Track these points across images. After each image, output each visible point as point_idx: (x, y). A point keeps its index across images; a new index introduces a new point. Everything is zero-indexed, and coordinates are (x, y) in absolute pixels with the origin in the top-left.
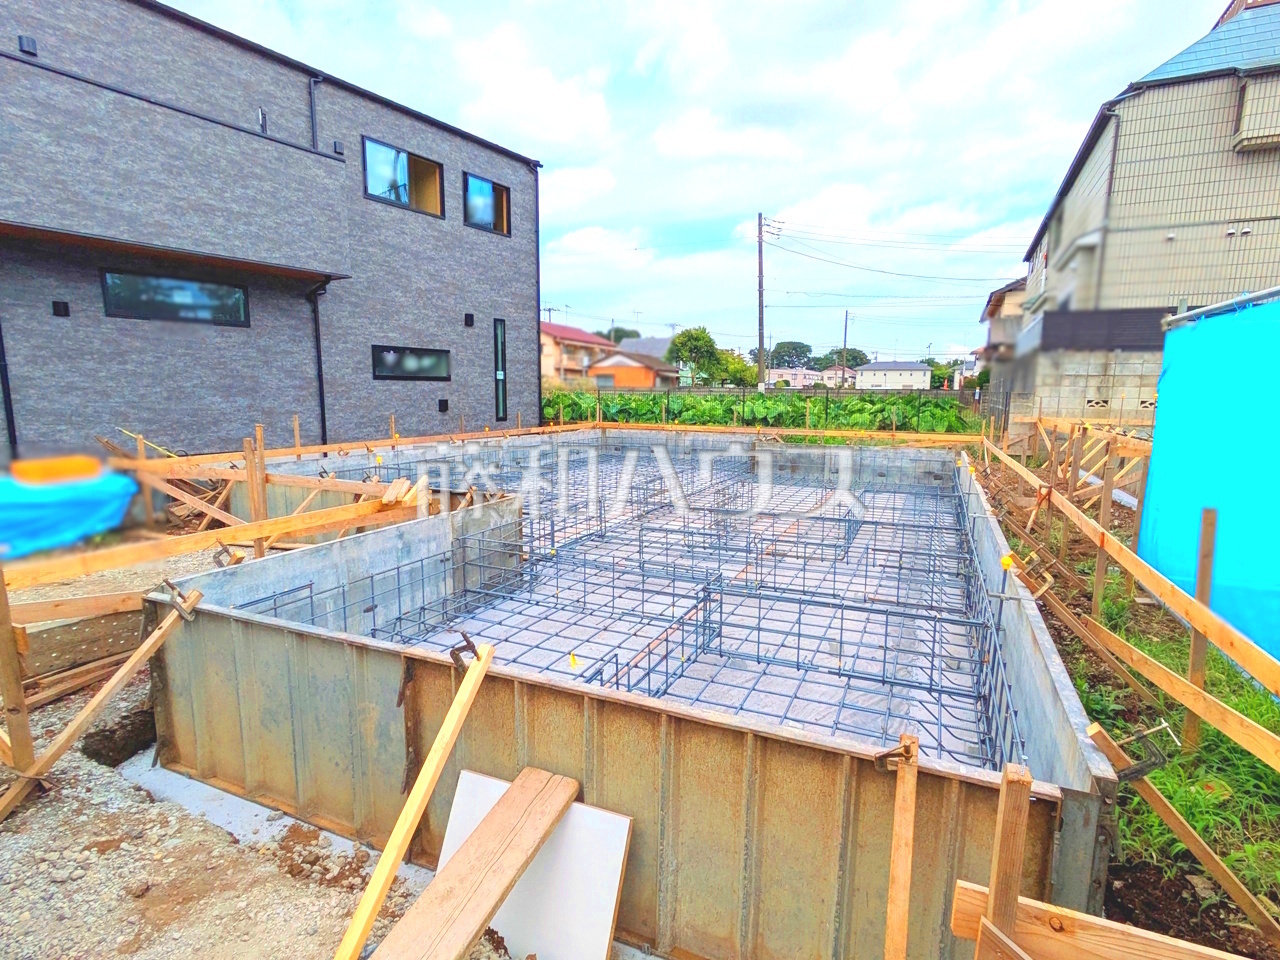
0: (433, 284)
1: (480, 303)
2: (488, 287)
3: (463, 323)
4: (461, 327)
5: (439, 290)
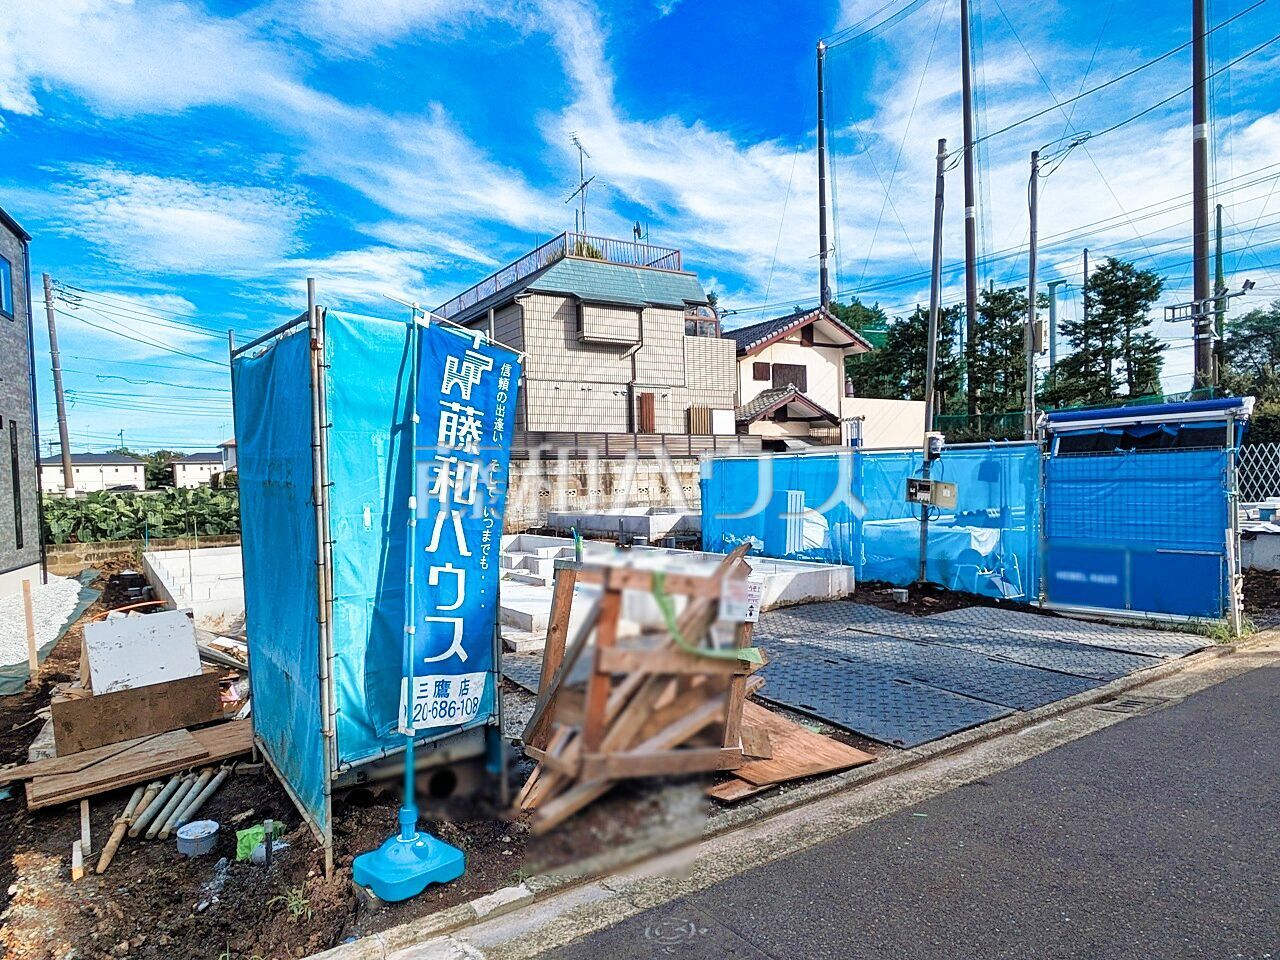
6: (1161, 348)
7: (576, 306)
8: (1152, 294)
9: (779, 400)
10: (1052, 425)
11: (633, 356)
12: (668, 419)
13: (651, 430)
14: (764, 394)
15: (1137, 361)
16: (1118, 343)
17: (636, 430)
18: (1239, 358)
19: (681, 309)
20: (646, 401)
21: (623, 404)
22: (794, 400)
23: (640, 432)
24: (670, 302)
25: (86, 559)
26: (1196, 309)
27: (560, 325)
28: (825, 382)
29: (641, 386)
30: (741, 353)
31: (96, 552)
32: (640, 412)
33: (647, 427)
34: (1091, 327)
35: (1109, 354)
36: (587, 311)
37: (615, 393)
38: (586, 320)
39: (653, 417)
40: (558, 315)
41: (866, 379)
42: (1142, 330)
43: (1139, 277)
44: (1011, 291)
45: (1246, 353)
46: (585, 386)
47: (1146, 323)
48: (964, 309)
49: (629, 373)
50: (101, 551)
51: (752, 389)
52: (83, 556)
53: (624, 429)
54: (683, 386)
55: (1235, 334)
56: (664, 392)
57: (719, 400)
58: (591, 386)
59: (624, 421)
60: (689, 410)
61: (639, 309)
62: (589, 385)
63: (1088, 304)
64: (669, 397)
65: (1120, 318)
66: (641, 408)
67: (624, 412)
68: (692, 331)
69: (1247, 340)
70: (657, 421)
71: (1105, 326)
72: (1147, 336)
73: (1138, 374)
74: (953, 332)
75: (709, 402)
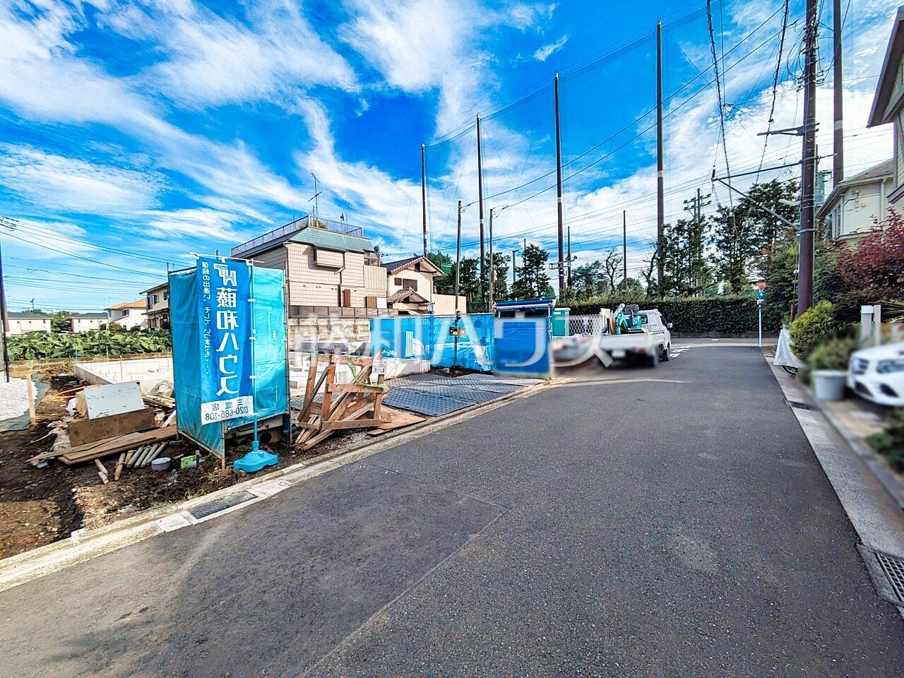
6: (548, 279)
7: (313, 250)
8: (545, 259)
9: (405, 294)
10: (498, 307)
11: (340, 273)
12: (356, 301)
13: (349, 306)
14: (399, 291)
15: (540, 283)
16: (534, 276)
17: (342, 306)
18: (576, 284)
19: (363, 253)
20: (347, 293)
21: (336, 296)
22: (412, 294)
23: (344, 306)
24: (358, 250)
25: (33, 369)
26: (559, 265)
27: (306, 257)
28: (425, 287)
29: (344, 286)
30: (389, 273)
31: (40, 365)
33: (347, 304)
34: (526, 270)
35: (531, 280)
36: (318, 252)
37: (332, 289)
38: (318, 256)
39: (350, 300)
40: (305, 253)
41: (442, 286)
42: (542, 272)
43: (541, 252)
44: (497, 254)
45: (578, 282)
46: (318, 285)
47: (543, 269)
48: (479, 260)
49: (339, 280)
50: (43, 364)
51: (394, 289)
52: (32, 367)
53: (336, 305)
54: (364, 287)
55: (575, 275)
56: (354, 289)
57: (380, 294)
58: (321, 285)
59: (336, 301)
60: (366, 298)
61: (343, 253)
62: (319, 285)
63: (525, 261)
64: (357, 292)
65: (534, 267)
66: (344, 296)
68: (367, 263)
69: (579, 277)
70: (352, 302)
71: (530, 270)
72: (544, 274)
73: (541, 288)
74: (476, 269)
75: (375, 294)
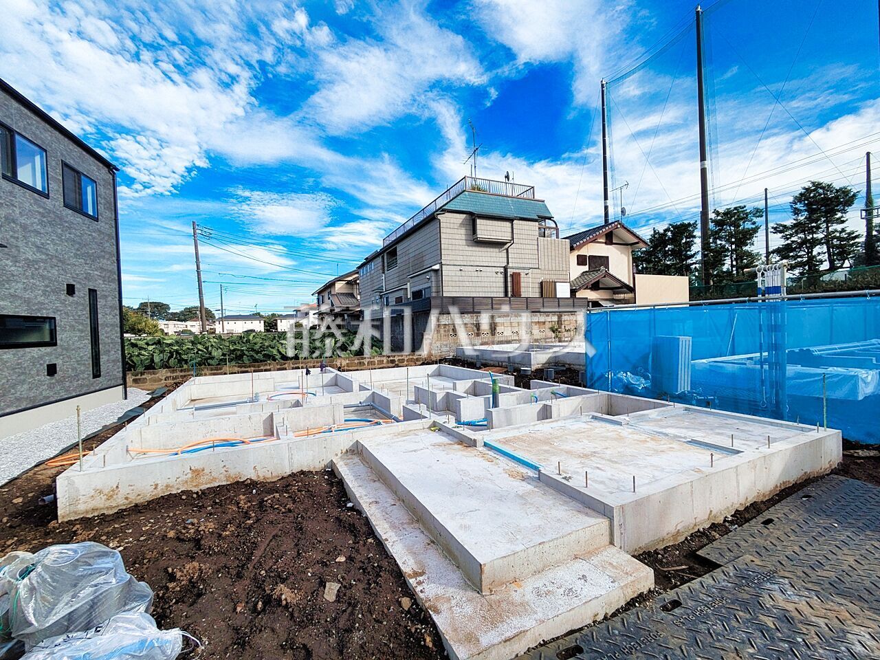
0: (39, 256)
1: (77, 274)
2: (83, 261)
3: (65, 292)
4: (63, 296)
5: (44, 261)
9: (596, 277)
11: (507, 250)
12: (529, 289)
13: (519, 296)
17: (509, 296)
19: (536, 221)
20: (516, 277)
21: (502, 280)
22: (605, 277)
23: (512, 296)
27: (463, 231)
28: (619, 266)
32: (512, 283)
33: (516, 293)
36: (479, 221)
37: (497, 273)
38: (479, 227)
39: (520, 287)
40: (461, 225)
46: (478, 268)
49: (505, 260)
53: (502, 295)
54: (538, 268)
56: (526, 271)
57: (561, 277)
58: (482, 268)
59: (502, 290)
60: (541, 283)
61: (511, 220)
64: (530, 275)
67: (502, 285)
68: (543, 234)
70: (522, 290)
75: (553, 278)
